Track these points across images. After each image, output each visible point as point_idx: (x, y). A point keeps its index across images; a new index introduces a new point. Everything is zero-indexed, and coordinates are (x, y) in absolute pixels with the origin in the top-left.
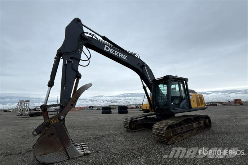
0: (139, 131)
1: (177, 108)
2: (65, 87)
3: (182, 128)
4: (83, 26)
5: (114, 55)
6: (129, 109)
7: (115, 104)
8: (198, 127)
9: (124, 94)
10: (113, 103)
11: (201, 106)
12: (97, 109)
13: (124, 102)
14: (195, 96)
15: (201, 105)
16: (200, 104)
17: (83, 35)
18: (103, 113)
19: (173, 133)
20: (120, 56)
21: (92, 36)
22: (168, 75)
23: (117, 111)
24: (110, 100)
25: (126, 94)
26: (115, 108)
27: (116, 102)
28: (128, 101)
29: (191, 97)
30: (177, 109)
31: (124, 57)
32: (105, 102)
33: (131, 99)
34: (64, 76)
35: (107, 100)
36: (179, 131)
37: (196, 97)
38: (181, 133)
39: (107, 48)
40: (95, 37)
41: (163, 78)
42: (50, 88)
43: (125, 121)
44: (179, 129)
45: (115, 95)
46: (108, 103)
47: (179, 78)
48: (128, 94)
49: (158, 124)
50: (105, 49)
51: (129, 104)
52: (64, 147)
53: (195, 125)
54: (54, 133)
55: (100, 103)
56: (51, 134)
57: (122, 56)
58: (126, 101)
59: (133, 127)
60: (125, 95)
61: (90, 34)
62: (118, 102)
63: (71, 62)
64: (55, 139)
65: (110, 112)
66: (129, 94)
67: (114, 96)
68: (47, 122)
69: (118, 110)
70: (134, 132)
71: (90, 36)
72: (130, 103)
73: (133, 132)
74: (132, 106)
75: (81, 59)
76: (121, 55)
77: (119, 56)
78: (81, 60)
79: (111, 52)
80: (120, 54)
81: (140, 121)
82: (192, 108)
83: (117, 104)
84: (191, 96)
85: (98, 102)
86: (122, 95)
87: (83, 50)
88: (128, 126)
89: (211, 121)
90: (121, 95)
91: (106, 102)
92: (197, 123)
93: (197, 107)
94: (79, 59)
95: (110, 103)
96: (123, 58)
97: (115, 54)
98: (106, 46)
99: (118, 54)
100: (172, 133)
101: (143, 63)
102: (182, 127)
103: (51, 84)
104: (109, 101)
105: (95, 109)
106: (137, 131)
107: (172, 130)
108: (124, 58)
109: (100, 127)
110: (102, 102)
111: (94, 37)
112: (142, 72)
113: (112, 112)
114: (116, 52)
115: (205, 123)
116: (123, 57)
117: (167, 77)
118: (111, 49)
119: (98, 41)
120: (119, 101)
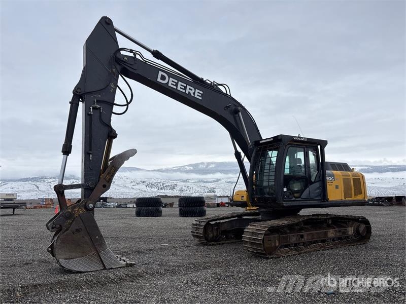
0: (223, 244)
1: (294, 199)
2: (91, 155)
3: (302, 236)
4: (116, 33)
5: (176, 91)
6: (209, 206)
7: (169, 193)
8: (340, 238)
9: (197, 165)
10: (163, 191)
11: (354, 198)
12: (119, 206)
13: (195, 187)
14: (343, 176)
15: (355, 195)
16: (353, 193)
17: (118, 55)
18: (139, 214)
19: (279, 242)
20: (189, 92)
21: (135, 54)
22: (281, 135)
23: (176, 210)
24: (153, 181)
25: (202, 163)
26: (171, 205)
27: (173, 188)
28: (211, 185)
29: (328, 179)
30: (294, 201)
31: (196, 94)
32: (137, 187)
33: (218, 180)
34: (88, 135)
35: (144, 182)
36: (294, 239)
37: (353, 179)
38: (299, 244)
39: (163, 78)
40: (141, 55)
41: (272, 139)
42: (66, 156)
43: (196, 225)
44: (293, 236)
45: (169, 167)
46: (149, 189)
47: (306, 140)
48: (209, 164)
49: (254, 225)
50: (159, 80)
51: (212, 194)
52: (97, 251)
53: (331, 233)
54: (81, 229)
55: (122, 190)
56: (78, 230)
57: (192, 92)
58: (202, 184)
59: (211, 235)
60: (201, 166)
61: (131, 51)
62: (178, 188)
63: (100, 108)
64: (83, 237)
65: (158, 214)
66: (213, 166)
67: (167, 171)
68: (69, 212)
69: (178, 209)
70: (213, 245)
71: (132, 55)
72: (214, 192)
73: (210, 245)
74: (219, 201)
75: (115, 102)
76: (190, 90)
77: (187, 92)
78: (116, 105)
79: (170, 85)
80: (188, 87)
81: (225, 224)
82: (328, 200)
83: (176, 193)
84: (332, 175)
85: (118, 185)
86: (192, 168)
87: (118, 84)
88: (201, 234)
89: (370, 228)
90: (188, 168)
91: (143, 187)
92: (337, 229)
93: (343, 199)
94: (112, 104)
95: (155, 190)
96: (194, 97)
97: (179, 89)
98: (160, 73)
99: (185, 89)
100: (277, 242)
101: (236, 104)
102: (302, 234)
103: (67, 150)
104: (151, 185)
105: (112, 204)
106: (219, 244)
107: (279, 236)
108: (196, 96)
109: (139, 238)
110: (130, 186)
111: (138, 57)
112: (234, 125)
113: (163, 213)
114: (180, 83)
115: (357, 231)
116: (194, 93)
117: (279, 138)
118: (170, 78)
119: (145, 63)
120: (180, 185)
